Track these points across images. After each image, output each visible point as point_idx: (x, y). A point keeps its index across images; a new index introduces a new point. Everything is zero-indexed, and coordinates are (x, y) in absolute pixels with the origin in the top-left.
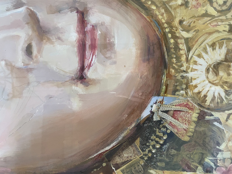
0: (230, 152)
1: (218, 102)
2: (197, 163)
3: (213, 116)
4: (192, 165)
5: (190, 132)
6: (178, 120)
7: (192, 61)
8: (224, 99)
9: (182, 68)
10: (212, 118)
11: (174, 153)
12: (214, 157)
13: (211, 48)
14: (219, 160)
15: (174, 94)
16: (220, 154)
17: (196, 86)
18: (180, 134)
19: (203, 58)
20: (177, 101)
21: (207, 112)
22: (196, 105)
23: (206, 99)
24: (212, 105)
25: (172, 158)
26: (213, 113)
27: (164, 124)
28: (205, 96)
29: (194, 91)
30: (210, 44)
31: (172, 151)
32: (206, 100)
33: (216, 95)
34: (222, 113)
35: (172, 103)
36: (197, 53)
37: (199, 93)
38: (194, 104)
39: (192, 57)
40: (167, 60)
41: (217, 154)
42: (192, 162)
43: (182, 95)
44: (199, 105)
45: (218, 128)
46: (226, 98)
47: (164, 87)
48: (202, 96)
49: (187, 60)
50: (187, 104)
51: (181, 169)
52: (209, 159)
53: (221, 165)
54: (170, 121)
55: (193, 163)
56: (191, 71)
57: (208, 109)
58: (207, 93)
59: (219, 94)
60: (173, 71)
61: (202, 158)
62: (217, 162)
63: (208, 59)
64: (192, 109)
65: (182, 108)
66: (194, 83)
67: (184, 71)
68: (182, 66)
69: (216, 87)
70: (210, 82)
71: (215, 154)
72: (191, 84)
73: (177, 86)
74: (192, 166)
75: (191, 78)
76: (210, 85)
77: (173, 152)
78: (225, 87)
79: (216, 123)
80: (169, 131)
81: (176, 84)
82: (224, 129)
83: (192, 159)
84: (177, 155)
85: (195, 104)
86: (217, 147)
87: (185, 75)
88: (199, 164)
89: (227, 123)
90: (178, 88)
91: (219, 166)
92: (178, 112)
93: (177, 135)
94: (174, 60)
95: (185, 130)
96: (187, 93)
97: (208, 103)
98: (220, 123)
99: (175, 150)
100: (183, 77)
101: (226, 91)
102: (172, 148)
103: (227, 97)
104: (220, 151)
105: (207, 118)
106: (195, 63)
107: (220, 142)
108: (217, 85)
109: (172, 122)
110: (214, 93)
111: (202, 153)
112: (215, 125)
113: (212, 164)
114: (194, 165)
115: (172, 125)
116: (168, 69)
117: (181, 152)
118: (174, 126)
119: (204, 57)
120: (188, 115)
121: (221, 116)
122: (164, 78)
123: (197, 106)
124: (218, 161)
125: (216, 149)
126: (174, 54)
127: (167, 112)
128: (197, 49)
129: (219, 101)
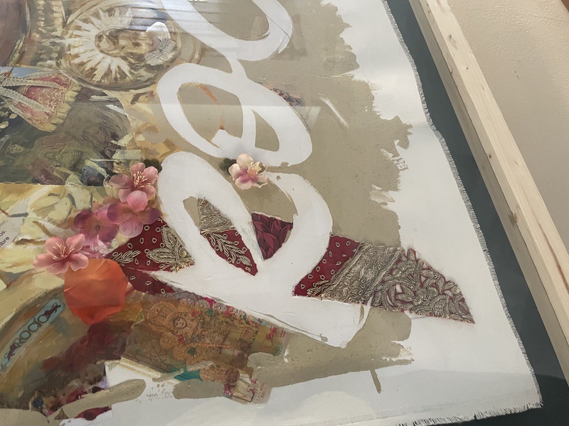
0: (140, 151)
1: (116, 79)
2: (68, 168)
3: (105, 95)
4: (57, 171)
5: (59, 118)
6: (35, 99)
7: (72, 25)
8: (128, 74)
9: (54, 33)
10: (104, 98)
11: (18, 151)
12: (106, 157)
13: (107, 14)
14: (118, 164)
15: (35, 65)
16: (119, 153)
17: (77, 56)
18: (37, 121)
19: (92, 23)
20: (38, 73)
21: (95, 90)
22: (74, 80)
23: (95, 73)
24: (106, 81)
25: (13, 160)
26: (106, 92)
27: (5, 106)
28: (93, 69)
29: (72, 62)
30: (105, 9)
31: (15, 148)
32: (95, 75)
33: (114, 68)
34: (123, 93)
35: (29, 77)
36: (82, 17)
37: (82, 64)
38: (70, 78)
39: (73, 21)
40: (29, 23)
41: (113, 153)
42: (57, 166)
43: (50, 67)
44: (80, 80)
45: (116, 113)
46: (131, 73)
47: (17, 55)
48: (86, 69)
49: (65, 25)
50: (57, 78)
51: (30, 179)
52: (96, 162)
53: (121, 172)
54: (20, 101)
55: (58, 168)
56: (71, 37)
57: (98, 86)
58: (97, 65)
59: (118, 67)
60: (38, 36)
61: (80, 159)
62: (113, 166)
63: (100, 25)
64: (66, 85)
65: (46, 83)
66: (73, 51)
67: (58, 37)
68: (55, 30)
69: (114, 59)
70: (102, 51)
71: (107, 153)
72: (68, 53)
73: (41, 54)
74: (55, 173)
75: (69, 46)
76: (102, 55)
77: (17, 148)
78: (130, 59)
79: (111, 106)
80: (13, 116)
81: (39, 52)
82: (127, 115)
83: (57, 161)
84: (24, 155)
85: (73, 78)
86: (113, 142)
87: (58, 41)
88: (72, 171)
89: (134, 106)
90: (44, 56)
91: (116, 174)
92: (39, 89)
93: (30, 122)
94: (42, 23)
95: (48, 114)
96: (58, 65)
97: (97, 78)
98: (120, 106)
99: (21, 146)
100: (54, 44)
101: (131, 65)
102: (14, 143)
103: (133, 71)
104: (119, 147)
105: (95, 97)
106: (79, 28)
107: (119, 133)
108: (115, 57)
109: (24, 103)
110: (110, 65)
111: (80, 151)
112: (109, 109)
113: (102, 171)
114: (61, 172)
115: (22, 107)
116: (28, 34)
117: (33, 149)
118: (25, 109)
119: (94, 22)
120: (56, 94)
121: (121, 97)
122: (20, 44)
123: (76, 82)
124: (115, 164)
125: (110, 145)
126: (42, 16)
127: (15, 88)
128: (82, 13)
129: (118, 76)
